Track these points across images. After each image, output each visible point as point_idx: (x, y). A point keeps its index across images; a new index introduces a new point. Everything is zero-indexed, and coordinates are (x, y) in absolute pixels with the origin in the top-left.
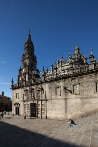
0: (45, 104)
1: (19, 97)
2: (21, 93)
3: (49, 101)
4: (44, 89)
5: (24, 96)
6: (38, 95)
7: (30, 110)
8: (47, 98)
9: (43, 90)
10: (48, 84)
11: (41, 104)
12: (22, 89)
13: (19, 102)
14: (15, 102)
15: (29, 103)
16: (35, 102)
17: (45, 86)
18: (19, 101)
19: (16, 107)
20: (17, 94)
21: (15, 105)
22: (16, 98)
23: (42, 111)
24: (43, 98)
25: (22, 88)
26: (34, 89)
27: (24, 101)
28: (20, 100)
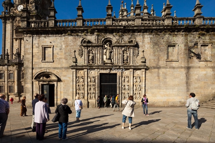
0: (144, 76)
1: (57, 57)
2: (67, 46)
3: (152, 70)
4: (140, 44)
5: (78, 56)
6: (123, 56)
7: (97, 91)
8: (147, 64)
9: (138, 48)
10: (151, 36)
11: (133, 77)
12: (70, 38)
13: (55, 72)
14: (36, 72)
15: (95, 73)
16: (113, 72)
17: (143, 38)
18: (55, 68)
19: (43, 85)
20: (45, 49)
21: (38, 77)
22: (44, 58)
23: (133, 91)
24: (138, 64)
25: (71, 35)
26: (110, 42)
27: (76, 69)
28: (59, 66)
